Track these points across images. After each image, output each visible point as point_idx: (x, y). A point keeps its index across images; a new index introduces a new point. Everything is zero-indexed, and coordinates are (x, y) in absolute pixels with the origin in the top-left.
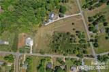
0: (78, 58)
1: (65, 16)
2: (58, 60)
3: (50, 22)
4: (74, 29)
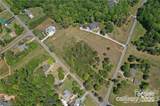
0: (82, 88)
1: (106, 36)
3: (88, 30)
4: (104, 54)
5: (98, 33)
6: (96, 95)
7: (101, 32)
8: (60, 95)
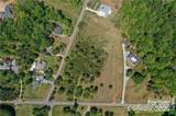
0: (55, 77)
1: (126, 79)
2: (63, 46)
3: (126, 53)
4: (102, 85)
5: (126, 68)
6: (54, 92)
7: (129, 70)
8: (39, 59)
